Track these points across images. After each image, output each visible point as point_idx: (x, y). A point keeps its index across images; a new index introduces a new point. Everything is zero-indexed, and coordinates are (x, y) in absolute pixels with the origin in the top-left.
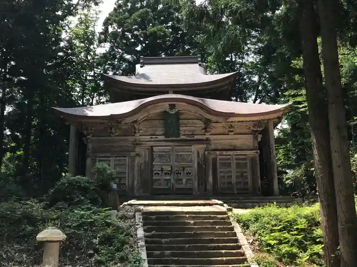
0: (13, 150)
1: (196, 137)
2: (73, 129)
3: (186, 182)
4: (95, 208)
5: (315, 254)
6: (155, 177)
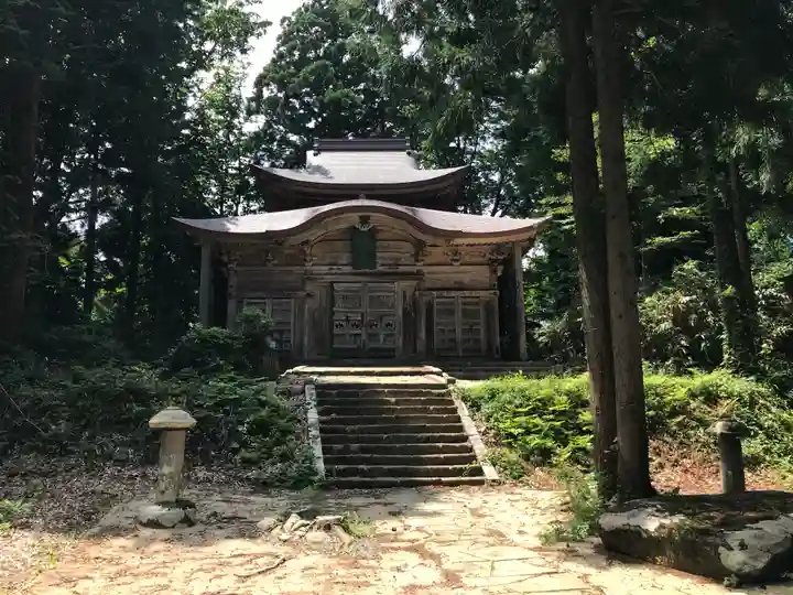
0: (110, 286)
1: (401, 269)
2: (205, 253)
3: (385, 339)
4: (241, 379)
5: (580, 449)
6: (336, 331)
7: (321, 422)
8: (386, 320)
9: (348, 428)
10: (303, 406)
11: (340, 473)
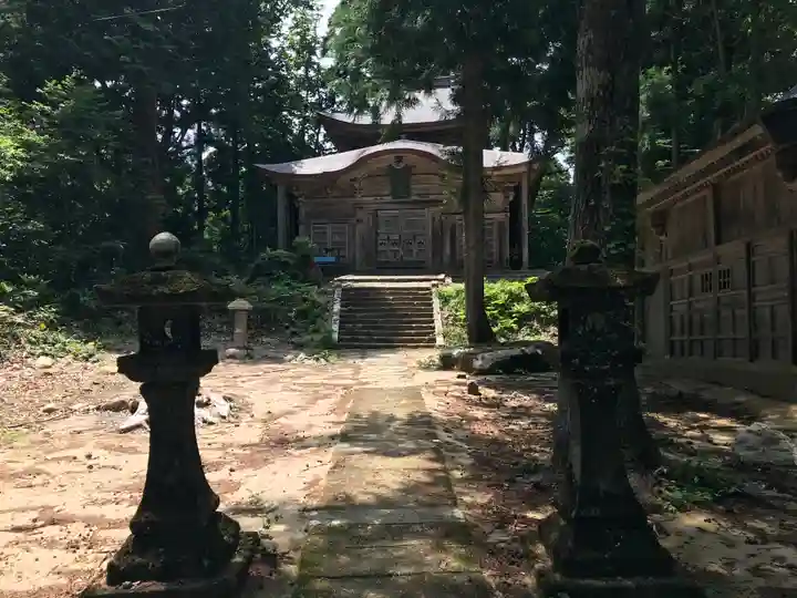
0: (217, 210)
1: (431, 197)
3: (417, 253)
4: (294, 284)
5: (505, 328)
6: (380, 248)
7: (341, 311)
8: (419, 239)
9: (358, 315)
10: (331, 302)
11: (348, 340)
